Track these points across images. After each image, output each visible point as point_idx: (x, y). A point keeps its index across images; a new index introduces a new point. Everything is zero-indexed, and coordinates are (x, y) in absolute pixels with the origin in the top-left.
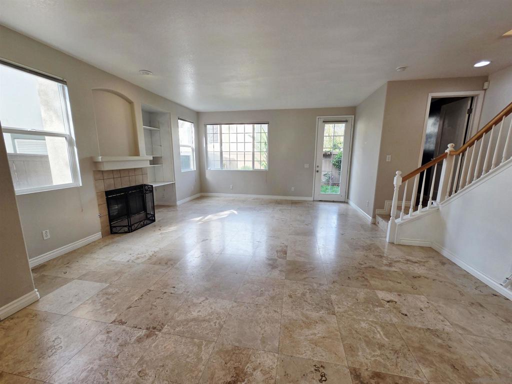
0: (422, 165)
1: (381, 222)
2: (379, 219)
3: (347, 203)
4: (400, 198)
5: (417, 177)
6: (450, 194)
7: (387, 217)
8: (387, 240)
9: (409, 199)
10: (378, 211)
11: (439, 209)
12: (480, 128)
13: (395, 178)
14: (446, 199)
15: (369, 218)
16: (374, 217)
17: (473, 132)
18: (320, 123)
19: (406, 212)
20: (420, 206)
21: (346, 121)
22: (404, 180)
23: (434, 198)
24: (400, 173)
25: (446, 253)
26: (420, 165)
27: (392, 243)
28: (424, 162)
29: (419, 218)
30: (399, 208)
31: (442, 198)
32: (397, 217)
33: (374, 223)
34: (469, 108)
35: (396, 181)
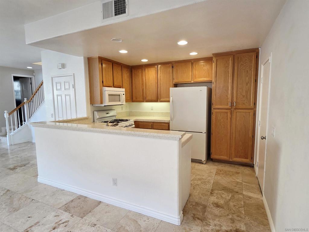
0: (17, 107)
4: (10, 125)
5: (15, 113)
6: (30, 118)
8: (8, 145)
9: (14, 125)
11: (27, 125)
12: (36, 88)
13: (5, 114)
14: (29, 120)
19: (14, 129)
20: (20, 125)
22: (9, 114)
23: (25, 121)
24: (7, 111)
26: (15, 107)
27: (11, 145)
28: (17, 106)
30: (11, 130)
32: (10, 133)
34: (30, 82)
35: (6, 115)
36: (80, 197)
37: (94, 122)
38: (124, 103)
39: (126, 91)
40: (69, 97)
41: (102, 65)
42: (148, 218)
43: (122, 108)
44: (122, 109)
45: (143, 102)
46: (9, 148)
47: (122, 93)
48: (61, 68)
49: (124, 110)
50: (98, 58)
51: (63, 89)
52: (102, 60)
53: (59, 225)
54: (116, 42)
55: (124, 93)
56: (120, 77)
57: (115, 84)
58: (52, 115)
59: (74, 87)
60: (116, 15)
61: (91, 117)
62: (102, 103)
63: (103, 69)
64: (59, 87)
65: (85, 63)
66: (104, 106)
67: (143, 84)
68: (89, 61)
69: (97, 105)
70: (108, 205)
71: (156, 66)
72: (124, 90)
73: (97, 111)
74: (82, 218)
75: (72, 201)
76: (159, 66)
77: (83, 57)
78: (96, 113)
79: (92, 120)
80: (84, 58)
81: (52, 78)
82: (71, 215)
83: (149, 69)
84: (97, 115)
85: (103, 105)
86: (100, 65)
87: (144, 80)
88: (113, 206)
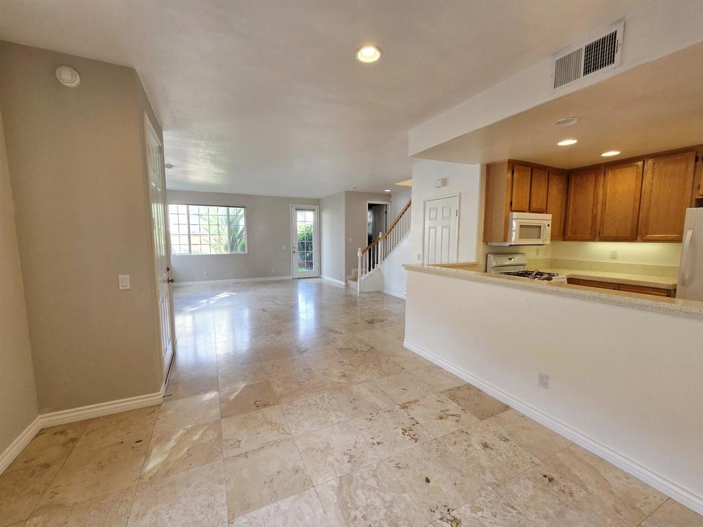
1: (352, 284)
2: (350, 282)
3: (320, 277)
4: (362, 267)
5: (368, 252)
6: (383, 260)
7: (355, 279)
8: (358, 292)
10: (348, 277)
11: (380, 269)
12: (392, 222)
13: (359, 252)
14: (383, 263)
15: (343, 283)
16: (346, 281)
17: (389, 227)
18: (293, 210)
19: (365, 273)
20: (372, 268)
21: (313, 210)
22: (363, 253)
23: (377, 263)
25: (386, 291)
26: (368, 244)
27: (361, 292)
28: (370, 243)
29: (368, 277)
30: (362, 273)
31: (381, 262)
32: (362, 277)
33: (347, 286)
34: (385, 211)
35: (359, 254)
36: (469, 387)
37: (486, 272)
38: (548, 242)
39: (553, 219)
40: (448, 229)
41: (513, 173)
42: (628, 476)
43: (538, 251)
44: (537, 254)
45: (593, 240)
46: (358, 295)
47: (546, 223)
48: (440, 185)
49: (541, 256)
50: (507, 164)
51: (440, 218)
52: (514, 165)
53: (447, 415)
54: (563, 125)
55: (550, 222)
56: (543, 193)
57: (534, 206)
58: (419, 256)
59: (458, 213)
60: (586, 72)
61: (482, 263)
62: (505, 240)
63: (514, 180)
64: (433, 215)
65: (482, 175)
66: (510, 246)
67: (595, 204)
68: (490, 170)
69: (494, 244)
70: (523, 416)
71: (640, 163)
72: (549, 216)
73: (495, 254)
74: (481, 419)
75: (458, 388)
76: (650, 162)
77: (479, 165)
78: (491, 257)
79: (483, 269)
80: (482, 165)
81: (425, 202)
82: (460, 408)
83: (618, 171)
84: (493, 261)
85: (508, 244)
86: (510, 175)
87: (601, 194)
88: (535, 423)
